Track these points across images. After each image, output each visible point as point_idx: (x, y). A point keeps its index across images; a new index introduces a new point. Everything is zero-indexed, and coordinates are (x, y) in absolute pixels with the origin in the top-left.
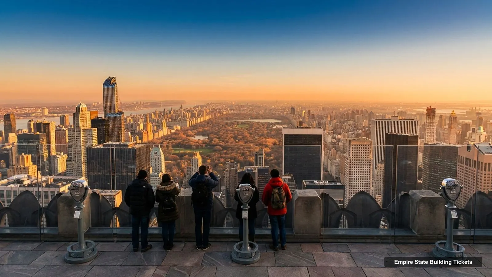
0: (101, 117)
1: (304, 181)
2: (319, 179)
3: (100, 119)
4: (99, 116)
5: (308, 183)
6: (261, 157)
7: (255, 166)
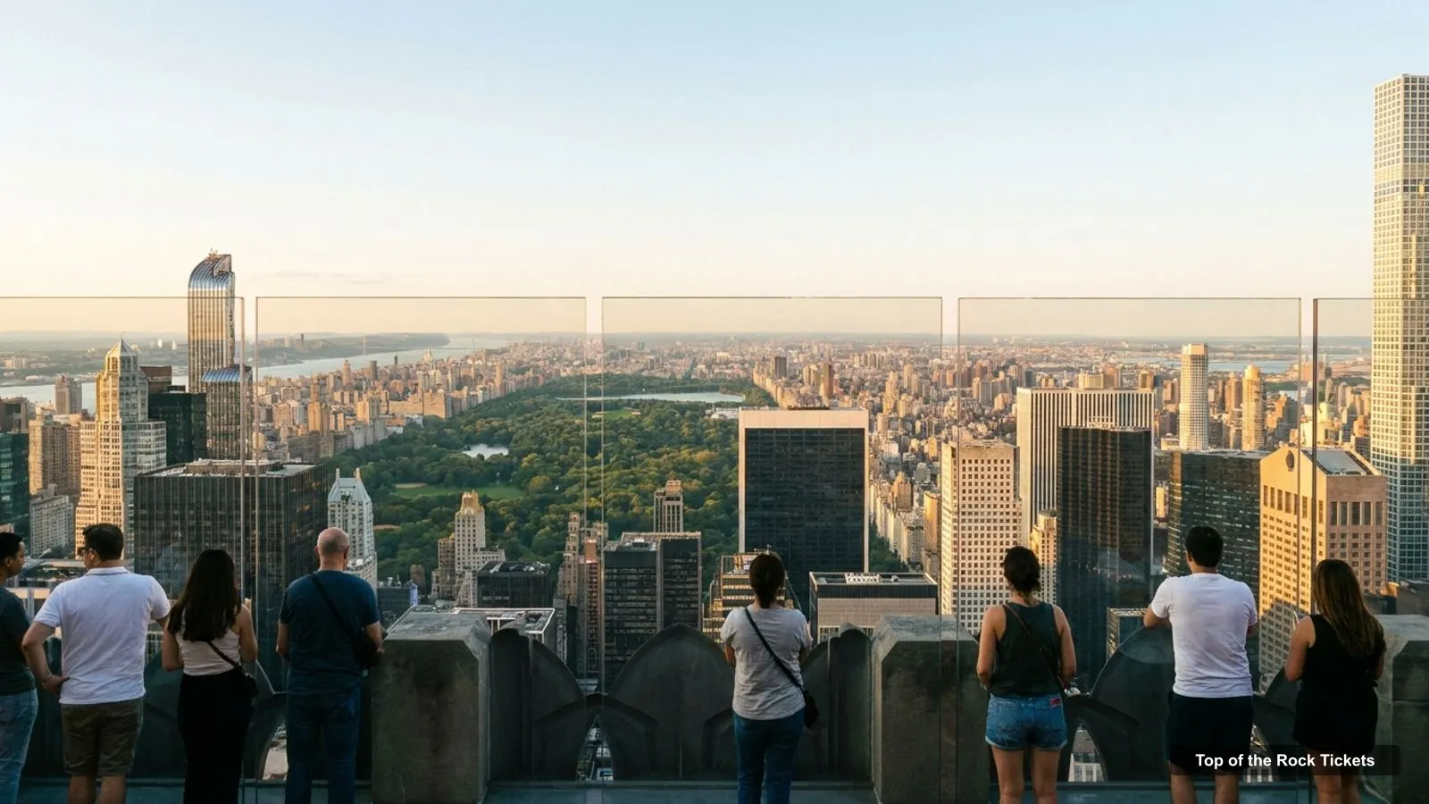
0: (183, 388)
1: (811, 573)
2: (858, 569)
3: (174, 392)
4: (173, 384)
5: (823, 581)
6: (673, 507)
7: (657, 531)
